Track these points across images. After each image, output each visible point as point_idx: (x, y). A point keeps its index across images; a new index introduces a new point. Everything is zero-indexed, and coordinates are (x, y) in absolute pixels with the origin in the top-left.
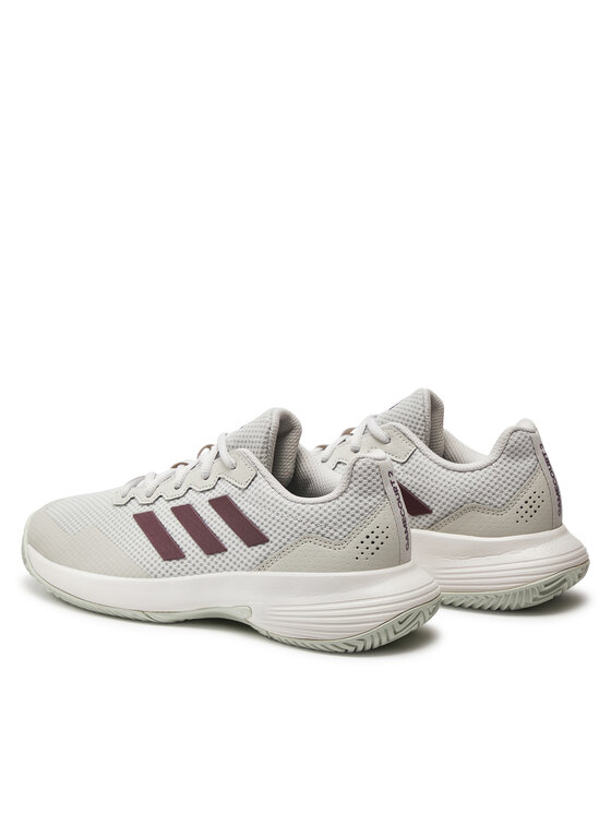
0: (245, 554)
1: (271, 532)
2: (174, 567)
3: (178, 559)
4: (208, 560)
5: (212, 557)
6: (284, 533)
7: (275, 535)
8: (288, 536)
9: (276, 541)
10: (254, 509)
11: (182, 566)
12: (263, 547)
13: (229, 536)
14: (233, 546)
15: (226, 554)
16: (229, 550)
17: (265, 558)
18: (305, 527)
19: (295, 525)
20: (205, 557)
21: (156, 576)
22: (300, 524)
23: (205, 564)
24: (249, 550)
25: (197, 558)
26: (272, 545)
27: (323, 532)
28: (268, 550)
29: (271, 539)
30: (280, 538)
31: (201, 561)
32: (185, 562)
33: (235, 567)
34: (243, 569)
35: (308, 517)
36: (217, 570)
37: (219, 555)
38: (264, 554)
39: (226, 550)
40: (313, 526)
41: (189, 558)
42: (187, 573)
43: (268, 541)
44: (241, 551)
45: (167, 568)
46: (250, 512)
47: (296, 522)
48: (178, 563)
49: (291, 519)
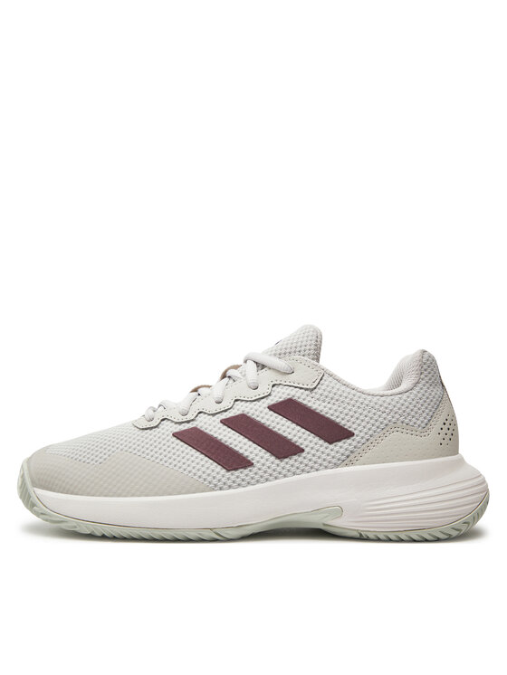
0: (327, 451)
1: (354, 426)
2: (242, 476)
3: (245, 467)
4: (282, 464)
5: (286, 460)
6: (369, 426)
7: (360, 428)
8: (374, 428)
9: (362, 434)
10: (329, 406)
11: (251, 474)
12: (349, 441)
13: (305, 436)
14: (311, 445)
15: (304, 454)
16: (307, 450)
17: (352, 452)
18: (389, 417)
19: (380, 416)
20: (277, 461)
21: (221, 489)
22: (384, 415)
23: (279, 469)
24: (331, 446)
25: (268, 464)
26: (358, 439)
27: (407, 421)
28: (354, 443)
29: (356, 432)
30: (365, 430)
31: (273, 466)
32: (255, 470)
33: (316, 466)
34: (326, 467)
35: (390, 407)
36: (294, 474)
37: (295, 457)
38: (351, 448)
39: (303, 450)
40: (397, 416)
41: (259, 465)
42: (258, 481)
43: (353, 434)
44: (322, 449)
45: (233, 478)
46: (326, 410)
47: (379, 413)
48: (246, 471)
49: (374, 411)
